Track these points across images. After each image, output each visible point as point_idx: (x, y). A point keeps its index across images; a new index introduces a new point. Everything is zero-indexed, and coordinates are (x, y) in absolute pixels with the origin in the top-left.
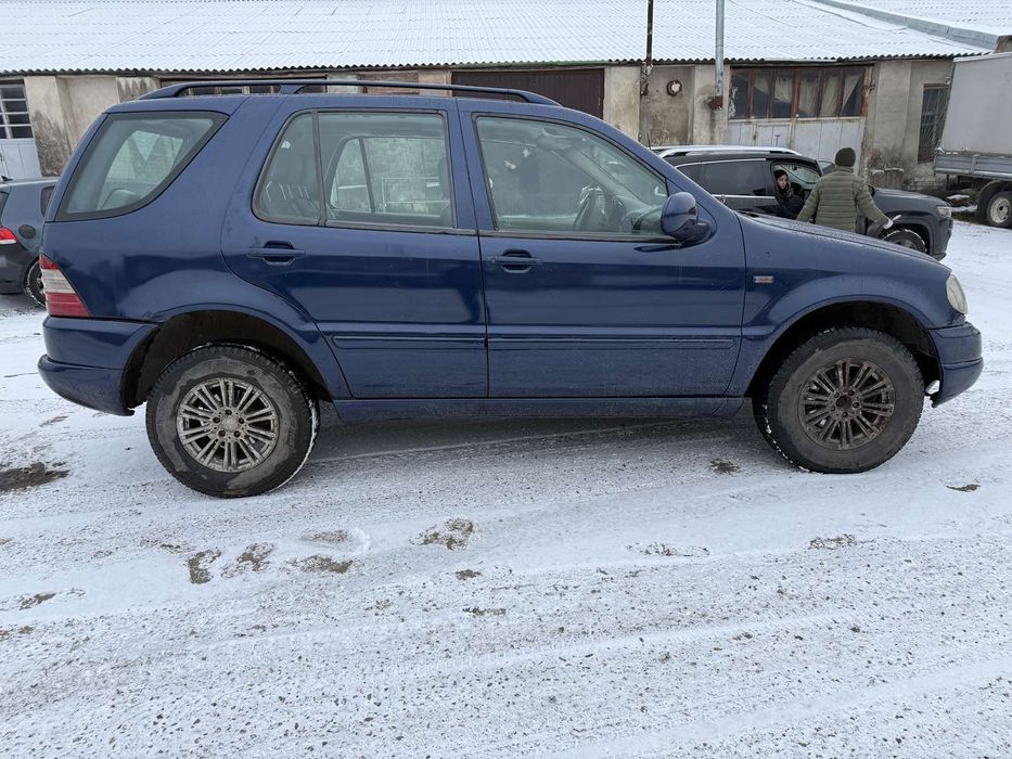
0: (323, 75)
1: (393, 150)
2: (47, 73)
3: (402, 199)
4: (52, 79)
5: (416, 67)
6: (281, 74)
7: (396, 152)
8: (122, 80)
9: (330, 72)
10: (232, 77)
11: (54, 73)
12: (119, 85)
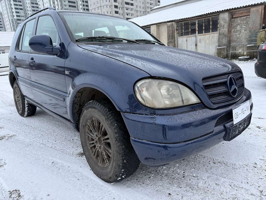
0: (218, 14)
1: (239, 35)
2: (154, 24)
3: (240, 51)
4: (155, 25)
5: (249, 6)
6: (206, 16)
7: (240, 35)
8: (168, 23)
9: (220, 12)
10: (193, 19)
11: (156, 24)
12: (167, 25)
